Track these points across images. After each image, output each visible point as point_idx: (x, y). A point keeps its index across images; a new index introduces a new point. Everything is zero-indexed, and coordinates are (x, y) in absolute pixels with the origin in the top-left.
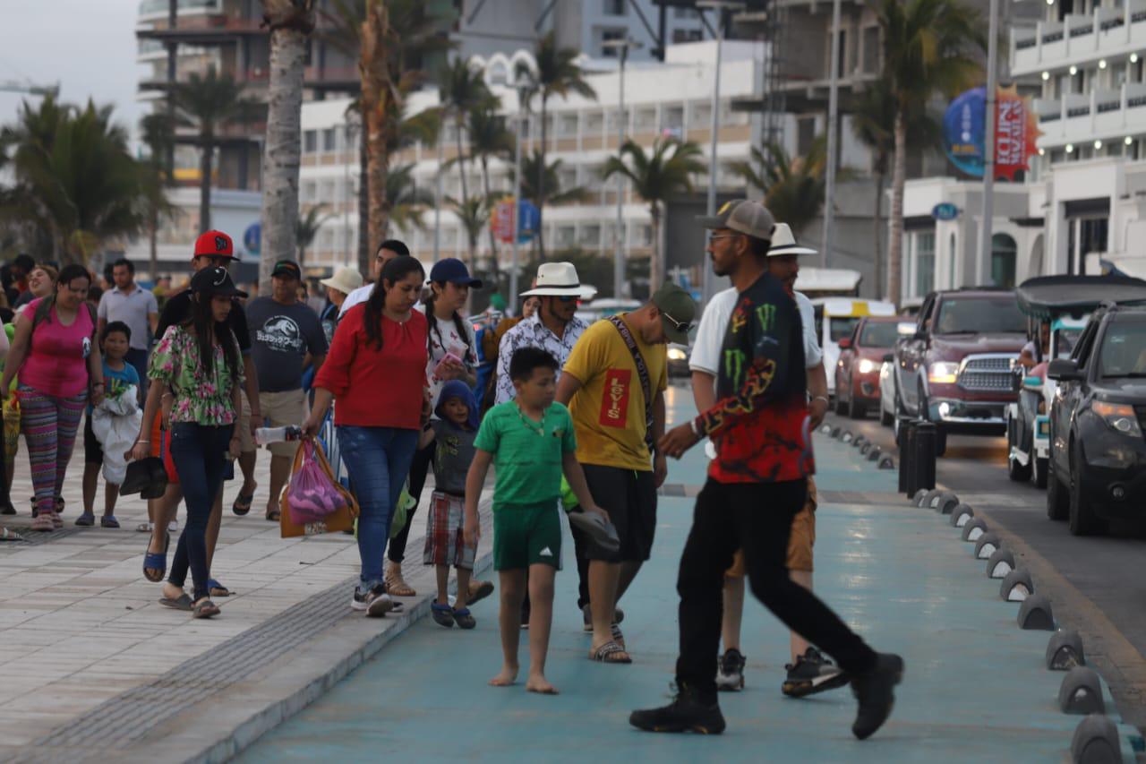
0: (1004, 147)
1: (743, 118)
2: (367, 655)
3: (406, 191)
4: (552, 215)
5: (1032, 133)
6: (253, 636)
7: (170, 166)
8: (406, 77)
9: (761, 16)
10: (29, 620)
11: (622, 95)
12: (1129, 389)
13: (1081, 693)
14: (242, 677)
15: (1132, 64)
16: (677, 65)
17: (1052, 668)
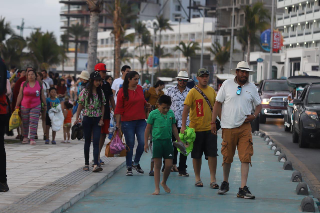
0: (275, 44)
1: (210, 37)
2: (109, 176)
3: (126, 54)
4: (162, 60)
5: (282, 41)
6: (78, 171)
7: (68, 48)
8: (126, 25)
9: (214, 11)
10: (19, 166)
11: (180, 30)
12: (315, 107)
13: (302, 189)
14: (74, 183)
15: (307, 24)
16: (194, 23)
17: (293, 181)
